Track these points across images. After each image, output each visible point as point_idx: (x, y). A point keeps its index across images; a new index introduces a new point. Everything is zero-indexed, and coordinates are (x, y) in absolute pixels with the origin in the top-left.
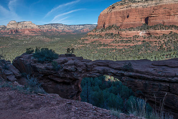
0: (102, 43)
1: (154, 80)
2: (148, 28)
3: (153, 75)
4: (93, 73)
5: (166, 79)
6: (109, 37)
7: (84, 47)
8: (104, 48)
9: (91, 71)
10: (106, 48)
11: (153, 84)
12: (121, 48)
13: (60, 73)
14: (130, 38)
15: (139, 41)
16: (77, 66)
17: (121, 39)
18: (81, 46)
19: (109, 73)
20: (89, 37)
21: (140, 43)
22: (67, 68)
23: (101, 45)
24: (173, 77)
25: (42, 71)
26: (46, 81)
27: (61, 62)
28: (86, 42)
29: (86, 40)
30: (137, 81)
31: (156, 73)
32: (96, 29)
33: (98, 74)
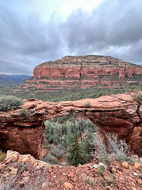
0: (38, 88)
1: (105, 111)
2: (65, 79)
3: (105, 108)
4: (63, 113)
5: (111, 110)
6: (43, 84)
7: (23, 91)
8: (40, 91)
9: (61, 111)
10: (41, 91)
11: (105, 114)
12: (51, 91)
13: (30, 118)
14: (56, 85)
15: (62, 86)
16: (47, 109)
17: (51, 86)
18: (21, 90)
19: (76, 111)
20: (27, 84)
21: (62, 88)
22: (39, 113)
23: (37, 89)
24: (114, 108)
25: (6, 120)
26: (9, 128)
27: (29, 107)
28: (24, 87)
29: (24, 86)
30: (96, 113)
31: (106, 107)
32: (32, 78)
33: (67, 113)
